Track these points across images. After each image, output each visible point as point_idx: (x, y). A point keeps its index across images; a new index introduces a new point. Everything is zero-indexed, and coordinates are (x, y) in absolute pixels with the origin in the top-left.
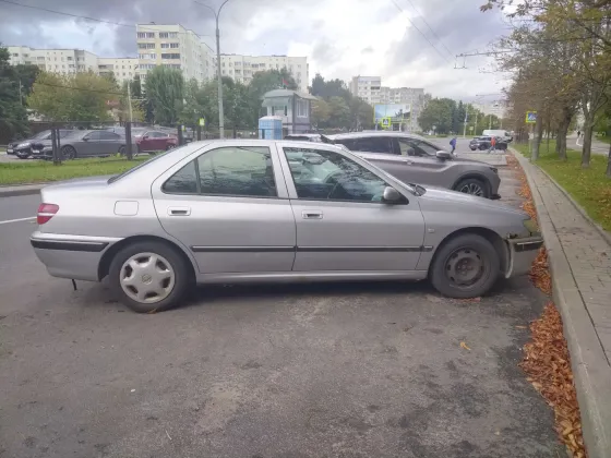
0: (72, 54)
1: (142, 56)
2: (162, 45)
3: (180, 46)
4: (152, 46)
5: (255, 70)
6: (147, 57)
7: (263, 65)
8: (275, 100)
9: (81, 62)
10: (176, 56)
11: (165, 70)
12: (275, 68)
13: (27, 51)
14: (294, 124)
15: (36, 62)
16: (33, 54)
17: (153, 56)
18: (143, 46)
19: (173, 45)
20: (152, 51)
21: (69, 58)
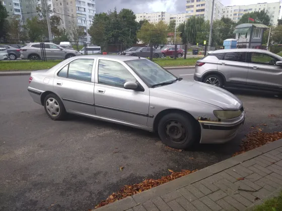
0: (160, 14)
1: (187, 12)
2: (197, 6)
3: (205, 5)
4: (193, 6)
5: (244, 13)
6: (189, 12)
7: (251, 9)
8: (241, 30)
9: (164, 17)
10: (203, 10)
11: (196, 17)
12: (257, 11)
13: (145, 14)
14: (250, 42)
15: (147, 19)
16: (147, 16)
17: (192, 11)
18: (188, 7)
19: (202, 5)
20: (192, 9)
21: (159, 16)
